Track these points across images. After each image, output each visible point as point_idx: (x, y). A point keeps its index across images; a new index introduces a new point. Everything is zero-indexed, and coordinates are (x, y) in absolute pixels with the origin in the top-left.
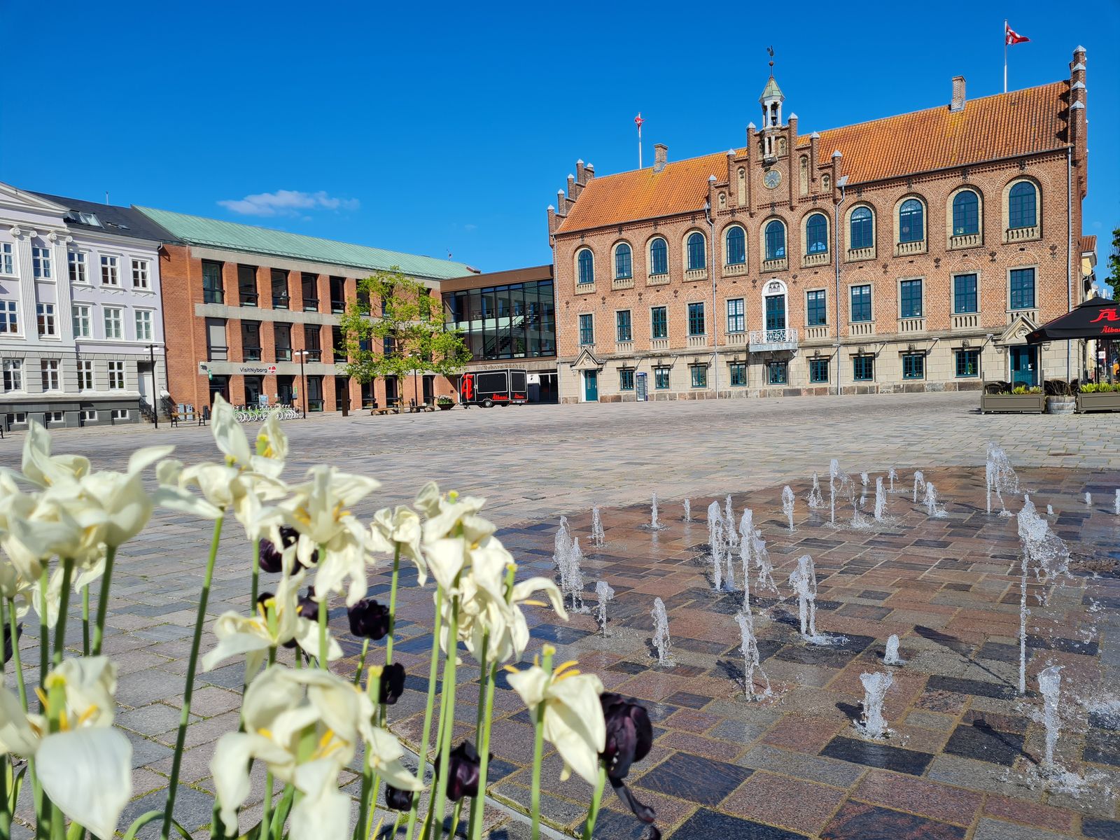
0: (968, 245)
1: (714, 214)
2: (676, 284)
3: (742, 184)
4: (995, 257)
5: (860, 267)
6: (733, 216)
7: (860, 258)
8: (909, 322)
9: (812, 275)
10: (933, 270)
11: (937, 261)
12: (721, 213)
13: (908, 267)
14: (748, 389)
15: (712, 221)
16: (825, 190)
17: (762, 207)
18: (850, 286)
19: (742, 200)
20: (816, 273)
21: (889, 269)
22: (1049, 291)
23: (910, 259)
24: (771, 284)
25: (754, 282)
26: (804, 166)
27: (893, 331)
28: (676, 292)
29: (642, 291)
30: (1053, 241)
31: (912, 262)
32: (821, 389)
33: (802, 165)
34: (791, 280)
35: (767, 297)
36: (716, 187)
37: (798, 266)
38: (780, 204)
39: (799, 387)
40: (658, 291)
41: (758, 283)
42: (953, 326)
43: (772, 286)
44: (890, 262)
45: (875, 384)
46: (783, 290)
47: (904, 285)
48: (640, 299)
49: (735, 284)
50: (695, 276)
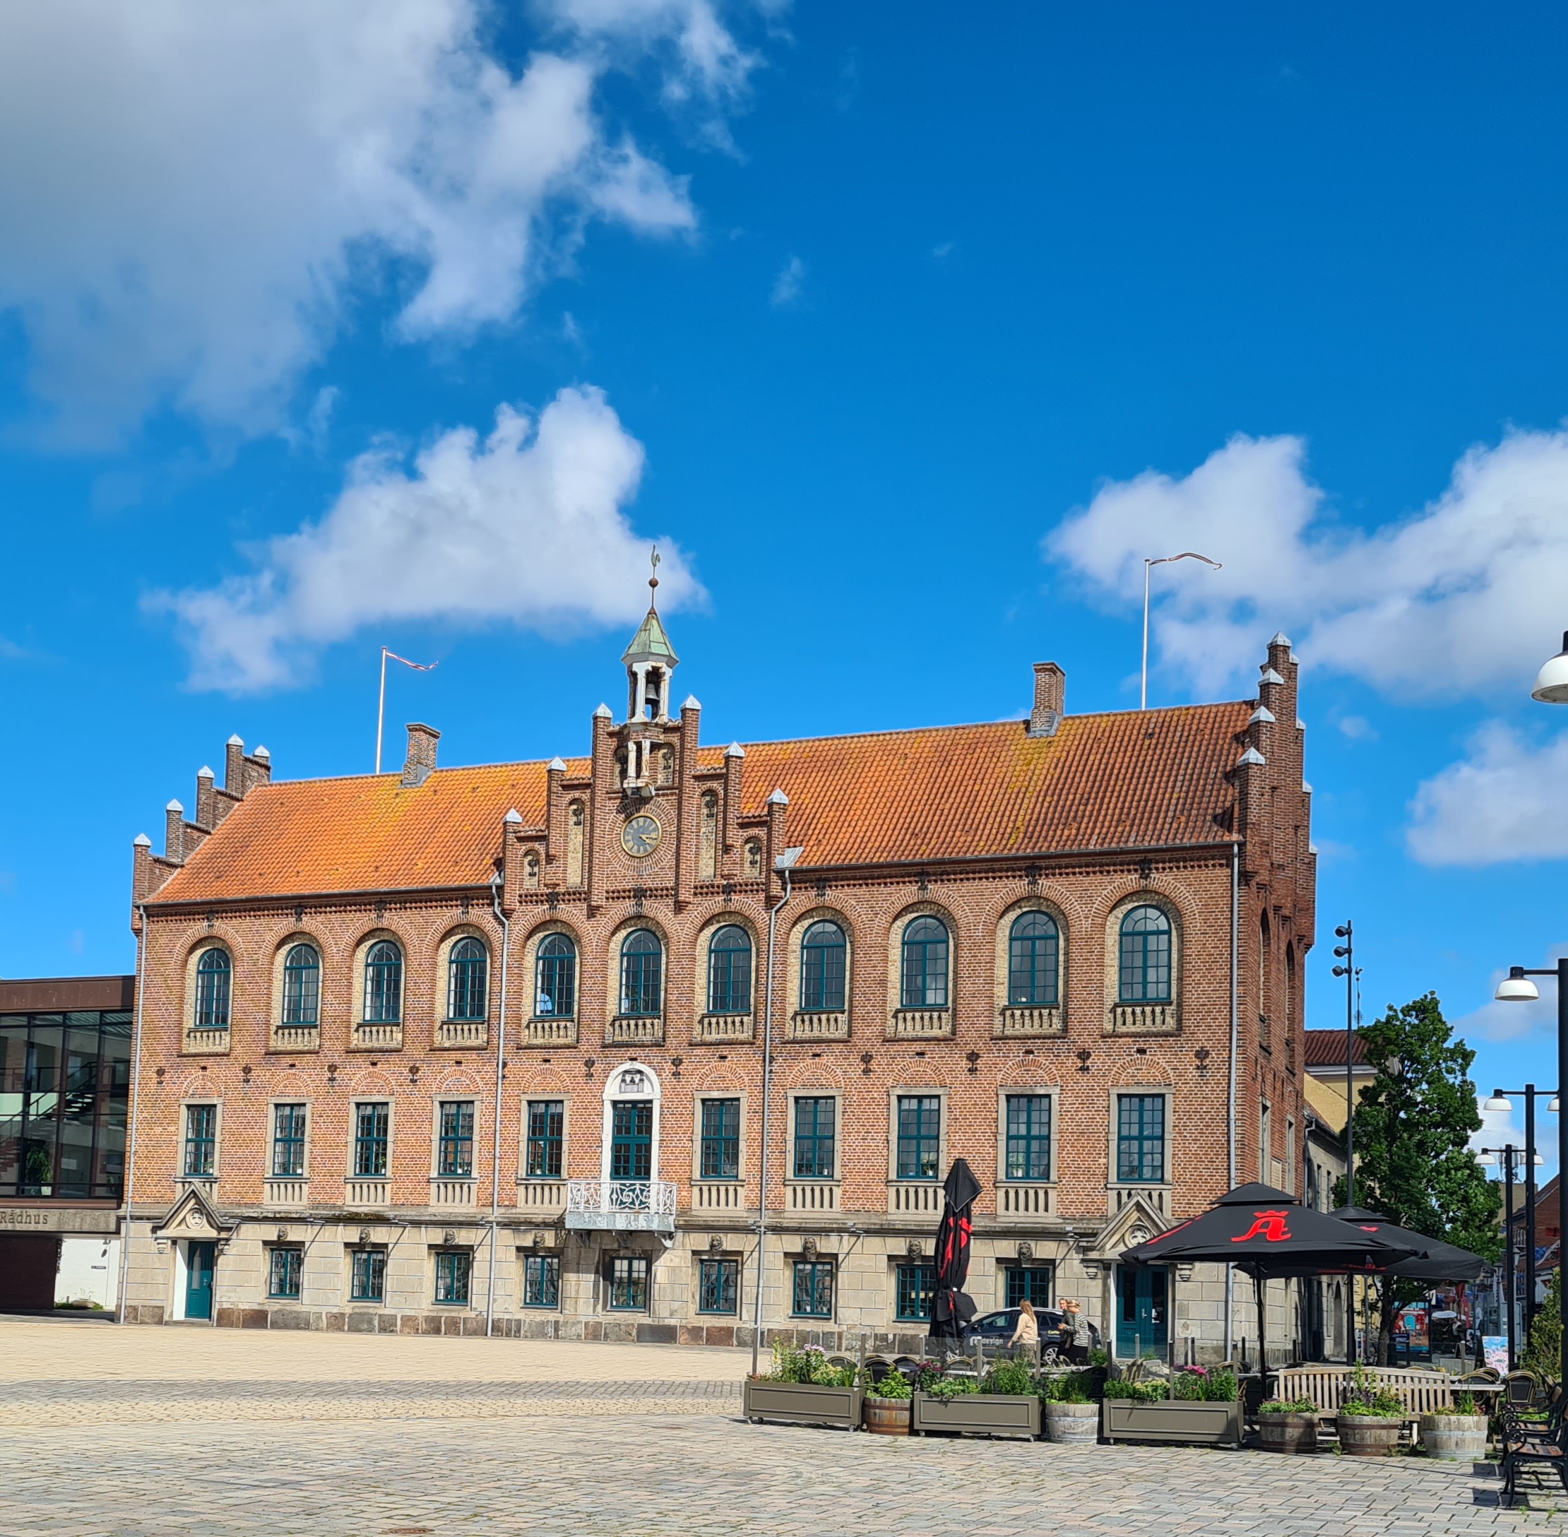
0: (1036, 1030)
1: (511, 899)
2: (416, 1052)
3: (576, 837)
4: (1088, 1063)
5: (815, 1055)
6: (553, 907)
7: (816, 1033)
8: (912, 1191)
9: (714, 1063)
10: (964, 1077)
11: (973, 1057)
12: (527, 898)
13: (915, 1066)
14: (561, 1319)
15: (507, 914)
16: (750, 873)
17: (615, 895)
18: (792, 1094)
19: (573, 876)
20: (723, 1058)
21: (873, 1065)
22: (1194, 1147)
23: (917, 1047)
24: (626, 1072)
25: (589, 1063)
26: (710, 816)
27: (878, 1207)
28: (414, 1070)
29: (337, 1060)
30: (1203, 1039)
31: (921, 1054)
32: (721, 1329)
33: (705, 811)
34: (669, 1067)
35: (615, 1103)
36: (520, 839)
37: (684, 1037)
38: (652, 893)
39: (672, 1322)
40: (374, 1064)
41: (598, 1067)
42: (1001, 1210)
43: (628, 1078)
44: (877, 1049)
45: (836, 1329)
46: (651, 1090)
47: (906, 1104)
48: (332, 1079)
49: (547, 1065)
50: (459, 1037)
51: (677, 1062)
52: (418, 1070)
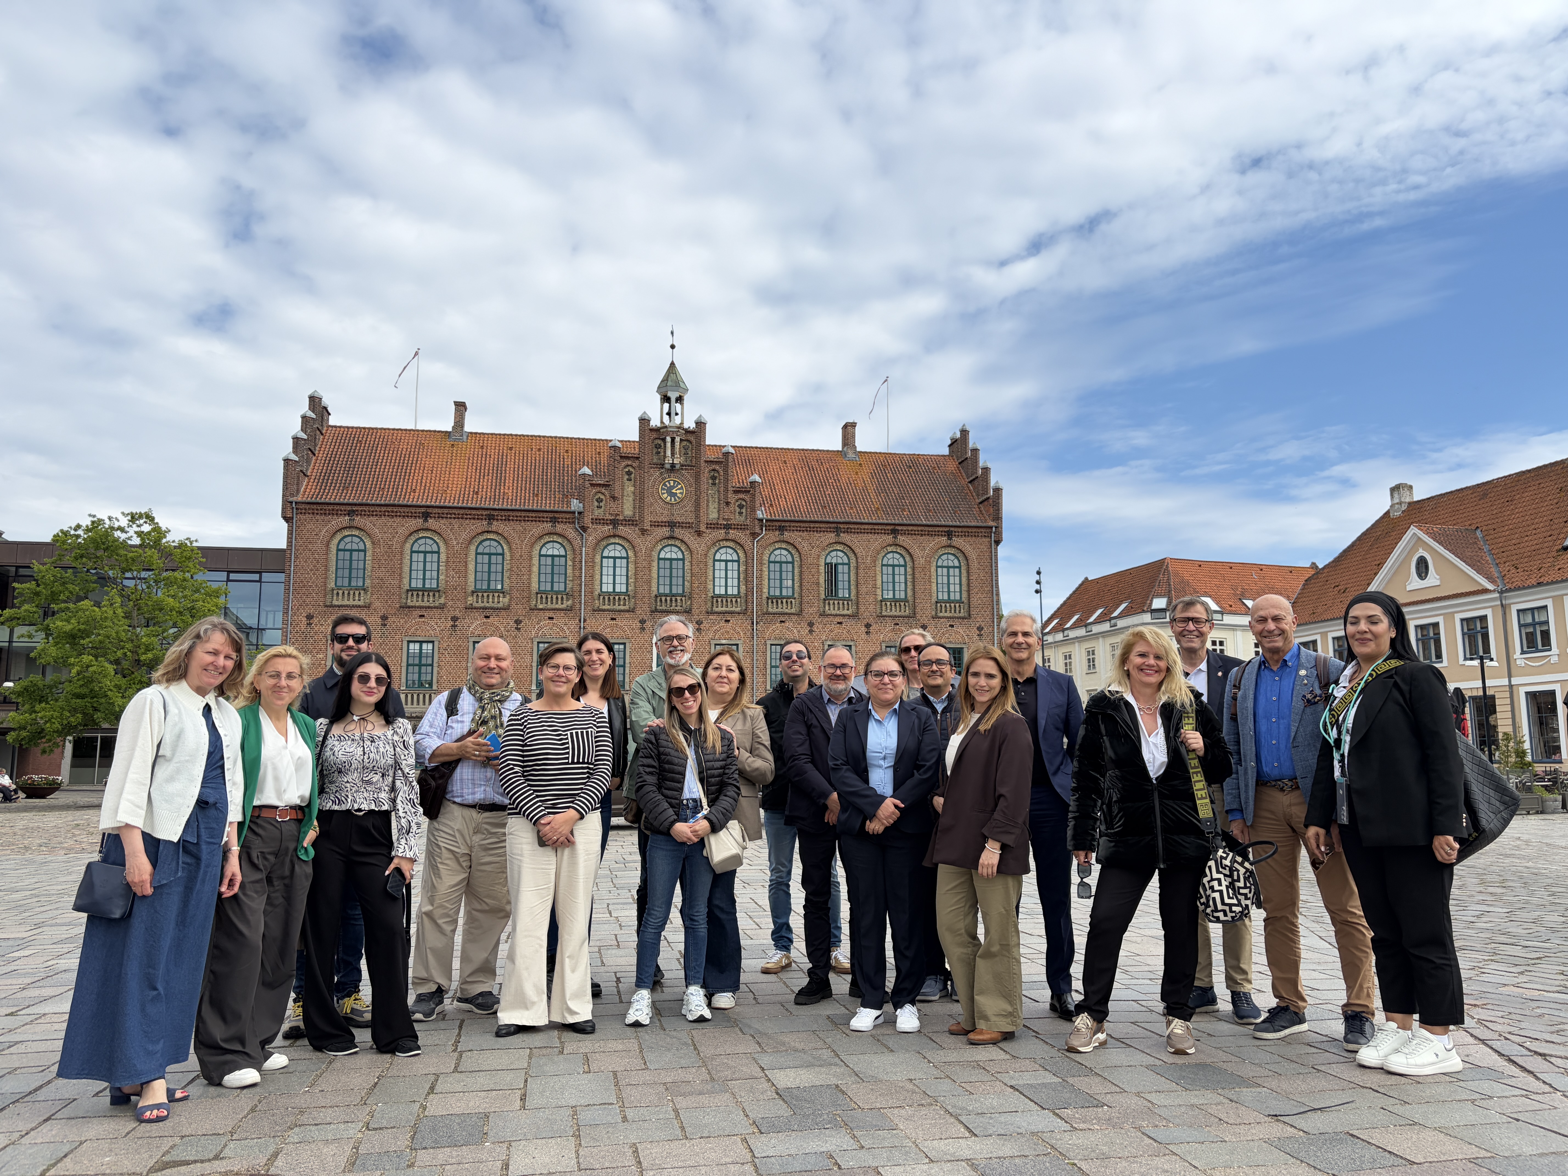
0: (898, 613)
1: (587, 521)
2: (519, 610)
3: (630, 488)
5: (781, 622)
6: (614, 527)
7: (780, 610)
9: (722, 624)
10: (864, 636)
11: (868, 626)
12: (597, 521)
13: (837, 630)
15: (584, 529)
16: (738, 519)
17: (657, 524)
18: (769, 642)
19: (628, 510)
20: (728, 621)
21: (815, 628)
23: (840, 620)
25: (643, 622)
26: (714, 484)
28: (518, 622)
29: (457, 613)
30: (980, 621)
31: (840, 623)
33: (710, 481)
36: (592, 485)
37: (704, 609)
38: (681, 525)
40: (487, 617)
44: (816, 619)
48: (454, 626)
49: (614, 622)
50: (549, 603)
51: (699, 623)
52: (521, 622)
